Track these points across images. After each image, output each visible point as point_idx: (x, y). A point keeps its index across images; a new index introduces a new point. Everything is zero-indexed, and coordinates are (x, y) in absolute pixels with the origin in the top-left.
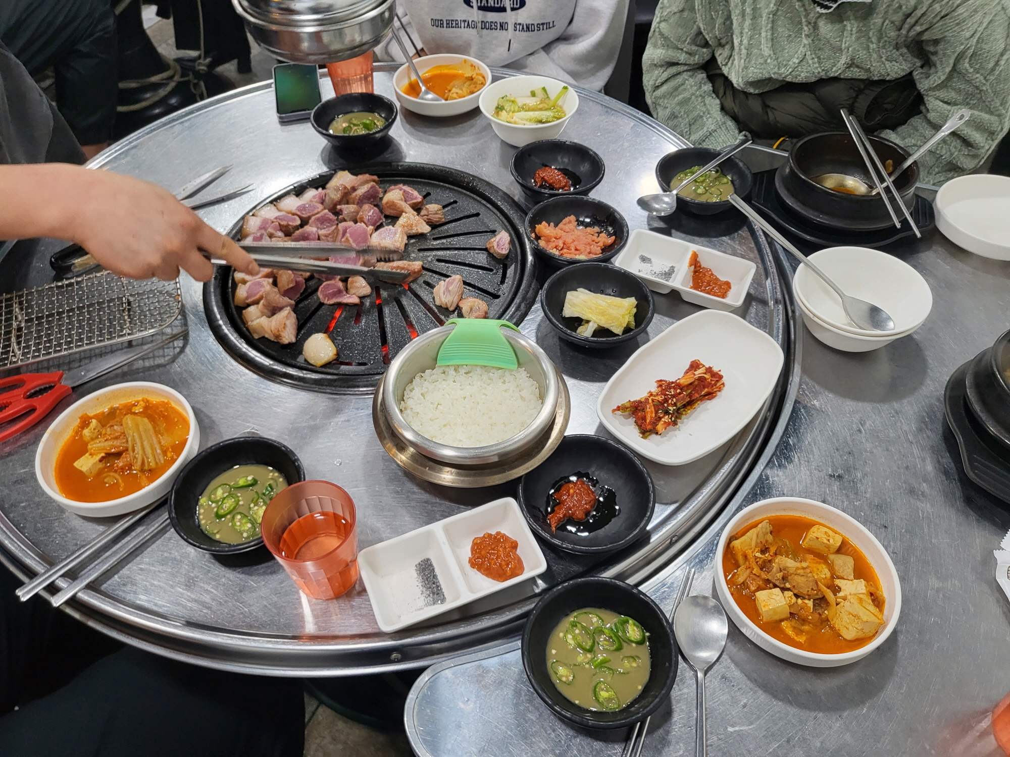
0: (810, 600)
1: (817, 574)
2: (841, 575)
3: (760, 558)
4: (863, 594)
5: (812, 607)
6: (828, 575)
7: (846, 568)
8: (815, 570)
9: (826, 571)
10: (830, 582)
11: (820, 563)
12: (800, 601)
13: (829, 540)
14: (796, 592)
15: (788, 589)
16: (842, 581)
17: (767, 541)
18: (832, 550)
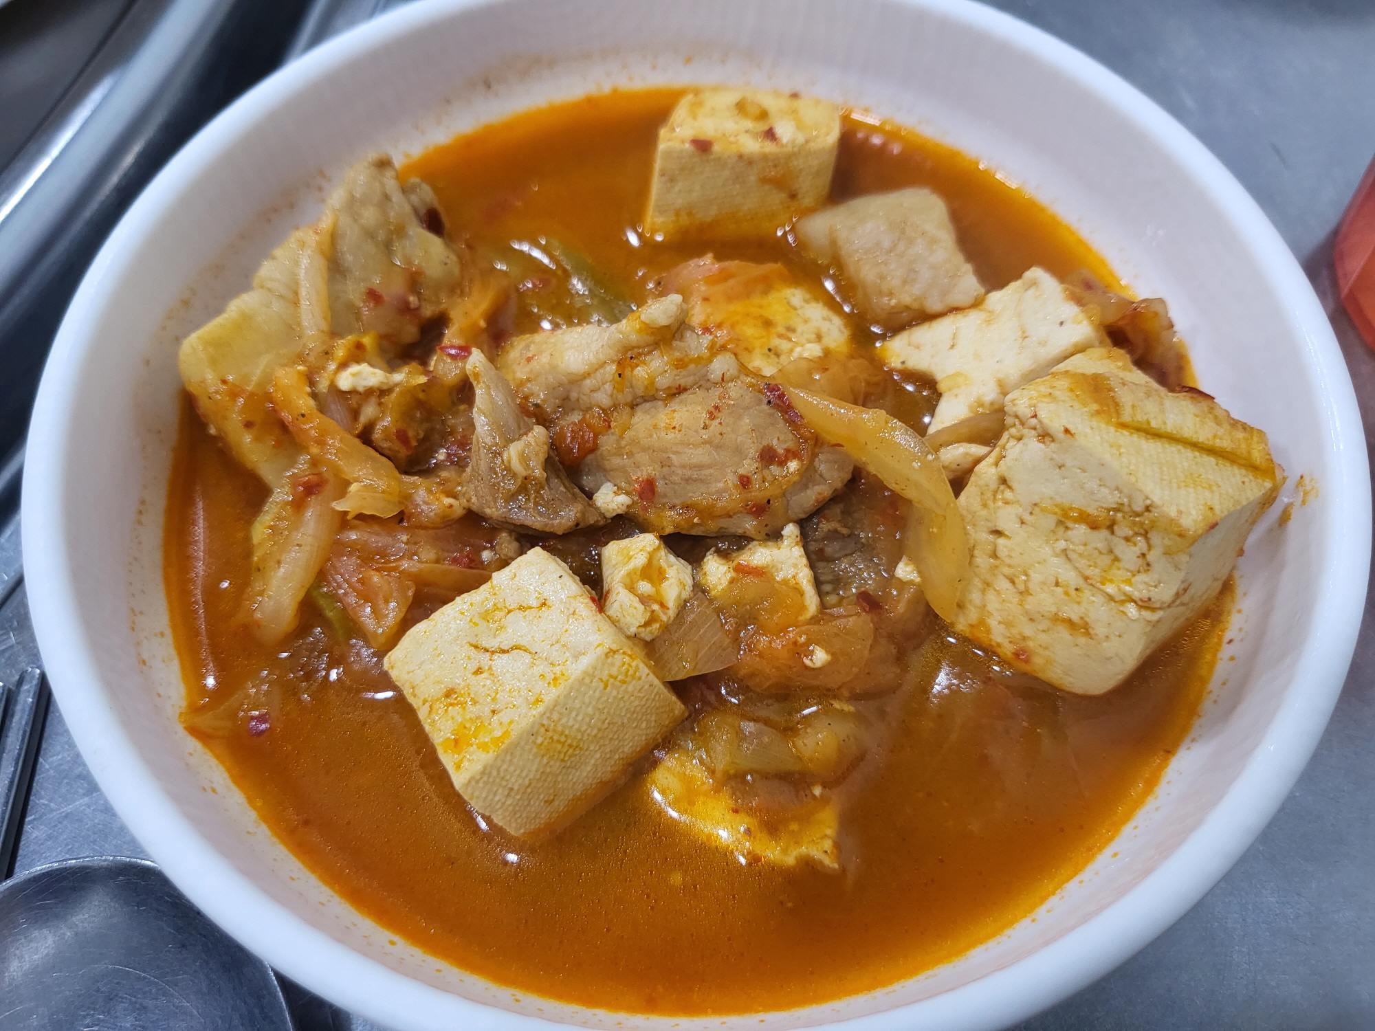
0: (775, 536)
1: (773, 352)
2: (906, 297)
3: (381, 392)
4: (1080, 349)
5: (804, 576)
6: (836, 333)
7: (919, 247)
8: (750, 331)
9: (816, 314)
10: (858, 368)
11: (767, 285)
12: (716, 571)
13: (770, 134)
14: (670, 520)
15: (623, 525)
16: (923, 334)
17: (415, 281)
18: (812, 186)
